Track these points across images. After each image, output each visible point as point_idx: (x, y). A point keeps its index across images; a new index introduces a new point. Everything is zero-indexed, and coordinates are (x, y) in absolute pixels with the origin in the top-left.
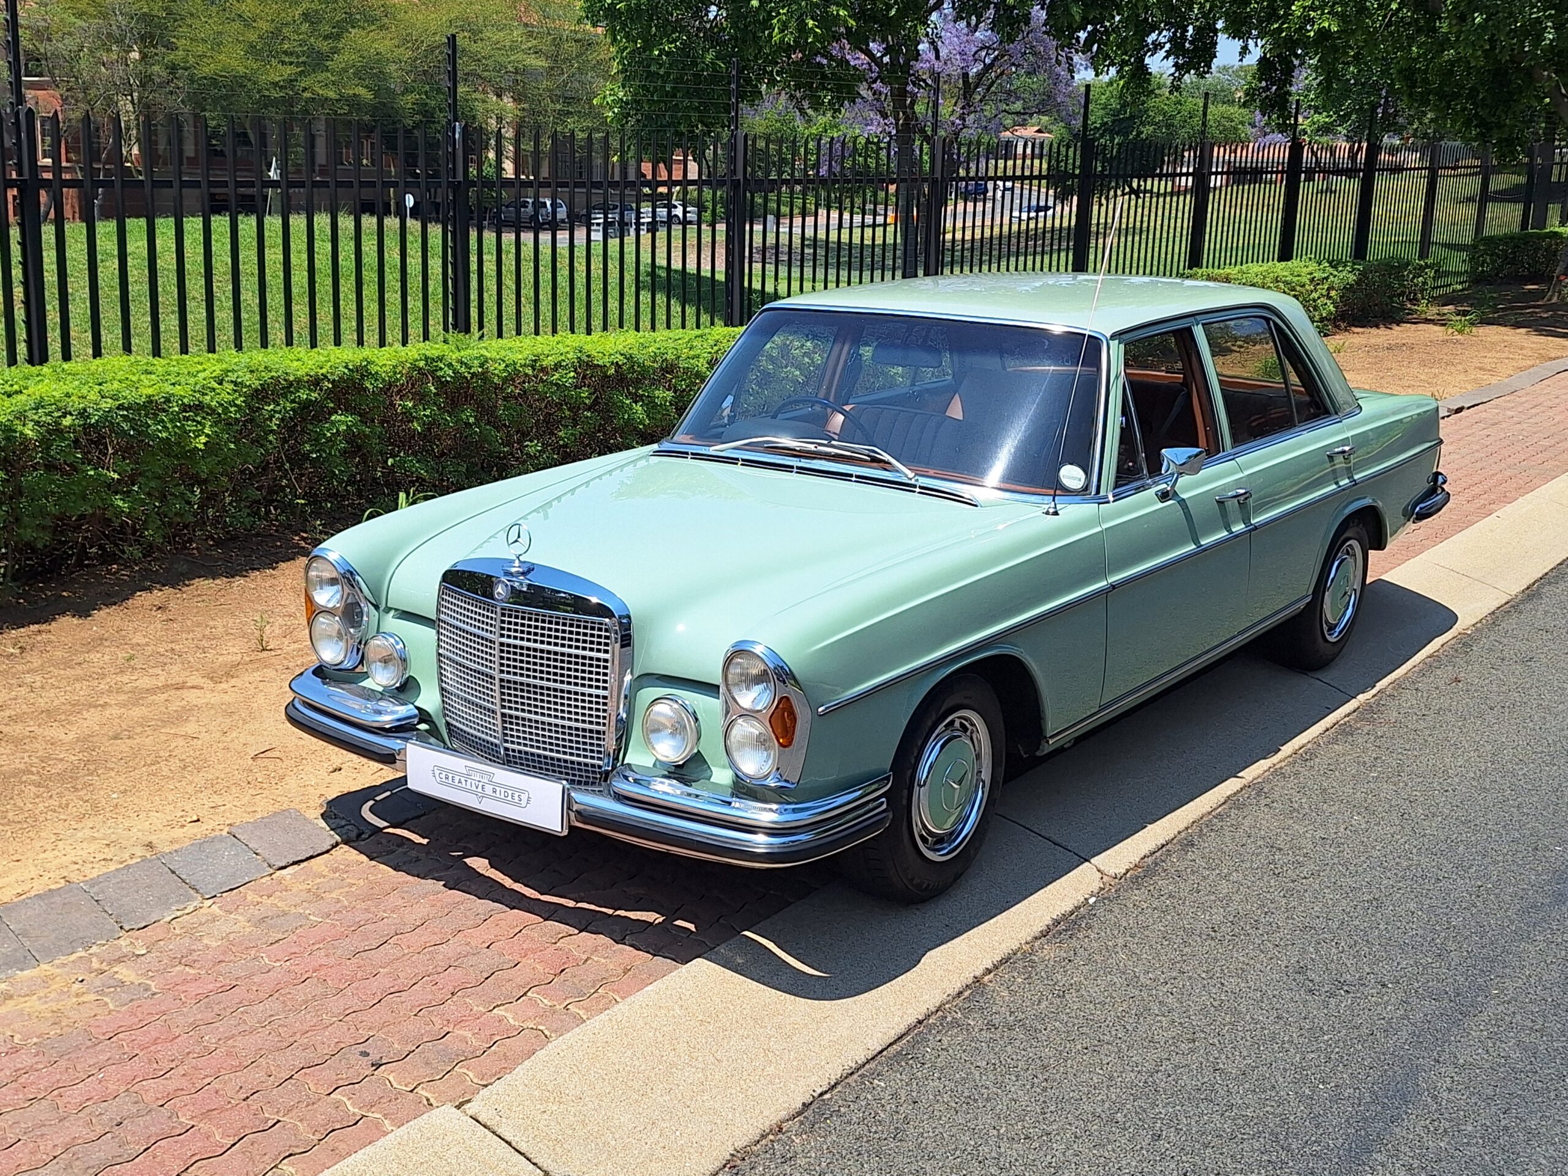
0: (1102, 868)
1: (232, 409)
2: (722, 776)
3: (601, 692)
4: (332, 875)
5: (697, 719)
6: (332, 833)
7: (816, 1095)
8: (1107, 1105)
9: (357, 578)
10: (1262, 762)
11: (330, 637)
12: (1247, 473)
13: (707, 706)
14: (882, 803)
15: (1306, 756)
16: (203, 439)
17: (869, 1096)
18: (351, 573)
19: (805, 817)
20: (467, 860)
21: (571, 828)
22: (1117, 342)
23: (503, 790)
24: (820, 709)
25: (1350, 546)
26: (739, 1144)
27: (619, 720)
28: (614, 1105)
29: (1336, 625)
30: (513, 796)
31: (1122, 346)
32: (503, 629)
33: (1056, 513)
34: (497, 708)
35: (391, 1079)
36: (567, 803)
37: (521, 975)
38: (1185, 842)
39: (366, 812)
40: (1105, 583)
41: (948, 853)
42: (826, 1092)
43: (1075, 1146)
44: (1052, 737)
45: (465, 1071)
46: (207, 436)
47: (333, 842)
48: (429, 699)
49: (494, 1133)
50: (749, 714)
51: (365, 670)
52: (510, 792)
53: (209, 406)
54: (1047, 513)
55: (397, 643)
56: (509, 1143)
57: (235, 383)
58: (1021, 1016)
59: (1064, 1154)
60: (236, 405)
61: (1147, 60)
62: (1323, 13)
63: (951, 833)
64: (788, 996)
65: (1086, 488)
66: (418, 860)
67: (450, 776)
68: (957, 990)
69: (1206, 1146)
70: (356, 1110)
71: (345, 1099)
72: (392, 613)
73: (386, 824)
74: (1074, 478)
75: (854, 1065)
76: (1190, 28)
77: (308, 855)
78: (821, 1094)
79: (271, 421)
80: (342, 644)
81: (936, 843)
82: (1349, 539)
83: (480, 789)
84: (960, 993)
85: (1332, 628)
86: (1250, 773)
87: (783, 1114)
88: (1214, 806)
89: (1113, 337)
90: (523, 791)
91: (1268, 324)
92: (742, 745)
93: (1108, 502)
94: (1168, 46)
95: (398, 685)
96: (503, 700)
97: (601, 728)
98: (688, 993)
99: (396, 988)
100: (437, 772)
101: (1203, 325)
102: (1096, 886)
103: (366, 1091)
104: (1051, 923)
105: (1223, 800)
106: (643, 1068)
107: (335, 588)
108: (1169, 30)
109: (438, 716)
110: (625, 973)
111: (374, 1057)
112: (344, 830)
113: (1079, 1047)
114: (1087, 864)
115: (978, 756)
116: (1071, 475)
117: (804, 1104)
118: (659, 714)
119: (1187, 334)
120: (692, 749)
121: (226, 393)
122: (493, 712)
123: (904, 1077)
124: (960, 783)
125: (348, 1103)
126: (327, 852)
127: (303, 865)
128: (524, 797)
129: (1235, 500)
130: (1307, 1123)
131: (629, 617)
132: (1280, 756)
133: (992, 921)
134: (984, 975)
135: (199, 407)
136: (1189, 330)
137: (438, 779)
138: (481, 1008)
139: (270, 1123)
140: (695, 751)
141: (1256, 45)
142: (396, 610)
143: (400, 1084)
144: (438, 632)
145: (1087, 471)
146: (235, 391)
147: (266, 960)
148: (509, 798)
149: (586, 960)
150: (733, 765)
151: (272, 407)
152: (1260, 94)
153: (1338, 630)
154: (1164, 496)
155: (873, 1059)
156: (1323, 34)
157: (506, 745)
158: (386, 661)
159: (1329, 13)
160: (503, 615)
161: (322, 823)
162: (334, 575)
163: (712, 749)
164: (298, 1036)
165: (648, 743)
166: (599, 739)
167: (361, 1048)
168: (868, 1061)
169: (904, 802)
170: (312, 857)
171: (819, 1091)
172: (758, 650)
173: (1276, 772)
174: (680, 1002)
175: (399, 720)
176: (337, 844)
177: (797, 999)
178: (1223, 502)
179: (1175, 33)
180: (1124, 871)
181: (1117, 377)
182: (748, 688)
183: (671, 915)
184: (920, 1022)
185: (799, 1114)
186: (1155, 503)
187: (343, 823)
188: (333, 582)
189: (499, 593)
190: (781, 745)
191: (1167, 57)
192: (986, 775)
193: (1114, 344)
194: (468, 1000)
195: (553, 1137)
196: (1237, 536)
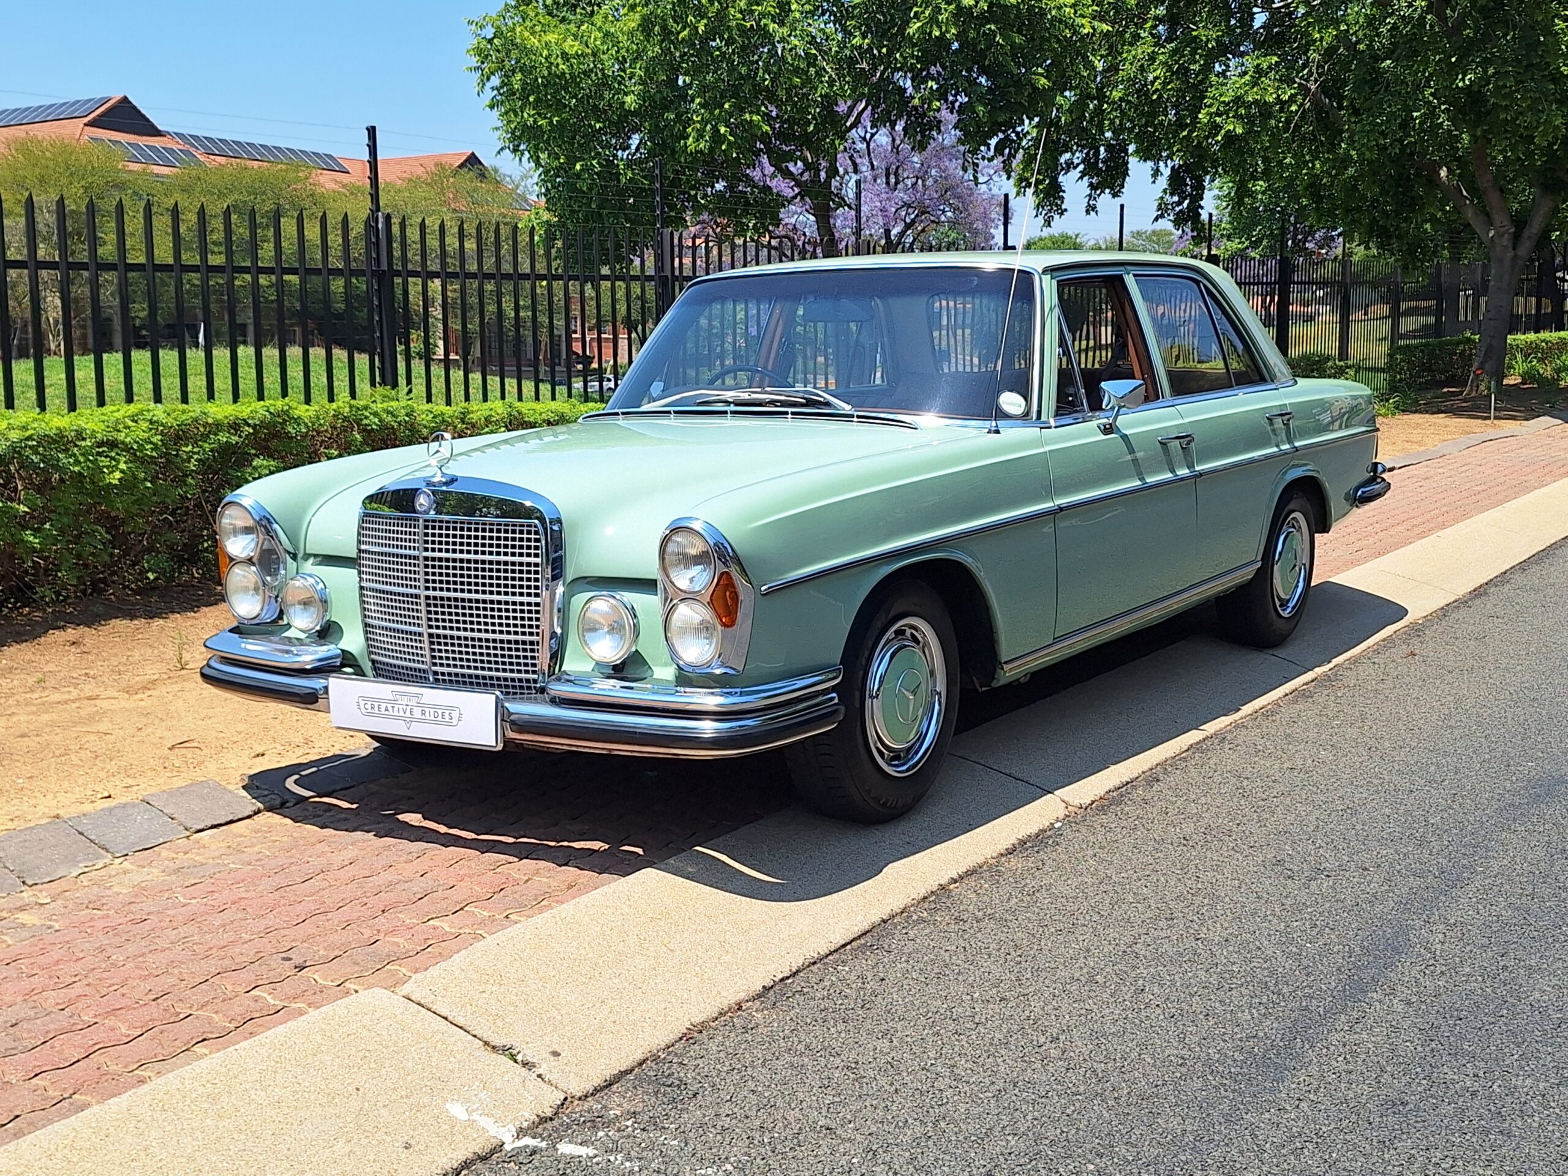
0: (1066, 799)
1: (148, 447)
2: (665, 672)
3: (533, 600)
4: (253, 834)
5: (635, 616)
6: (254, 801)
7: (776, 979)
8: (1085, 970)
9: (275, 526)
10: (1223, 718)
11: (246, 589)
12: (1187, 420)
13: (647, 604)
14: (832, 699)
15: (1267, 713)
16: (118, 475)
17: (834, 979)
18: (268, 519)
19: (753, 701)
20: (400, 817)
21: (507, 742)
22: (1049, 277)
23: (432, 711)
24: (763, 588)
25: (1293, 519)
26: (697, 1020)
27: (553, 635)
28: (559, 986)
29: (1288, 601)
30: (443, 715)
31: (1054, 282)
32: (426, 542)
33: (997, 432)
34: (424, 630)
35: (316, 977)
36: (503, 716)
37: (458, 895)
38: (1151, 778)
39: (290, 783)
40: (1052, 504)
41: (908, 770)
42: (788, 978)
43: (1054, 1003)
44: (1006, 663)
45: (398, 968)
46: (122, 471)
47: (255, 808)
48: (353, 641)
49: (429, 1010)
50: (689, 597)
51: (285, 622)
52: (440, 712)
53: (123, 443)
54: (989, 432)
55: (318, 583)
56: (446, 1019)
57: (151, 422)
58: (989, 911)
59: (1043, 1009)
60: (151, 443)
61: (1061, 179)
62: (1228, 117)
63: (909, 749)
64: (744, 898)
65: (1026, 415)
66: (346, 819)
67: (376, 704)
68: (921, 895)
69: (1191, 995)
70: (277, 1002)
71: (265, 995)
72: (311, 560)
73: (312, 794)
74: (1014, 404)
75: (816, 956)
76: (1102, 149)
77: (228, 819)
78: (782, 980)
79: (189, 462)
80: (259, 598)
81: (893, 759)
82: (1293, 511)
83: (408, 714)
84: (925, 898)
85: (1284, 604)
86: (1211, 727)
87: (742, 996)
88: (1178, 752)
89: (1045, 271)
90: (453, 708)
91: (1199, 287)
92: (683, 631)
93: (1050, 428)
94: (1081, 167)
95: (318, 628)
96: (430, 619)
97: (534, 638)
98: (636, 896)
99: (322, 910)
100: (362, 703)
101: (1135, 275)
102: (1061, 813)
103: (288, 987)
104: (1016, 842)
105: (1186, 748)
106: (590, 955)
107: (251, 536)
108: (1081, 151)
109: (362, 655)
110: (569, 888)
111: (298, 960)
112: (267, 799)
113: (1053, 930)
114: (1050, 795)
115: (932, 673)
116: (1011, 402)
117: (764, 987)
118: (595, 611)
119: (1117, 283)
120: (630, 647)
121: (140, 432)
122: (420, 634)
123: (869, 962)
124: (914, 693)
125: (269, 998)
126: (249, 817)
127: (222, 828)
128: (455, 715)
129: (1177, 442)
130: (1297, 973)
131: (559, 521)
132: (1240, 714)
133: (955, 840)
134: (950, 884)
135: (113, 444)
136: (1120, 279)
137: (364, 711)
138: (414, 921)
139: (182, 1016)
140: (634, 649)
141: (1167, 166)
142: (316, 556)
143: (325, 980)
144: (359, 573)
145: (1026, 397)
146: (151, 429)
147: (181, 899)
148: (440, 718)
149: (527, 881)
150: (674, 654)
151: (190, 448)
152: (1173, 209)
153: (1291, 605)
154: (1108, 429)
155: (836, 951)
156: (1230, 137)
157: (434, 668)
158: (306, 603)
159: (1233, 117)
160: (426, 527)
161: (244, 793)
162: (250, 523)
163: (651, 646)
164: (215, 950)
165: (584, 642)
166: (532, 651)
167: (283, 955)
168: (831, 953)
169: (857, 705)
170: (231, 822)
171: (780, 976)
172: (697, 526)
173: (1237, 726)
174: (628, 903)
175: (320, 660)
176: (259, 811)
177: (754, 901)
178: (1165, 444)
179: (1087, 154)
180: (1089, 802)
181: (1051, 310)
182: (687, 567)
183: (616, 842)
184: (884, 921)
185: (759, 996)
186: (1096, 435)
187: (266, 793)
188: (247, 530)
189: (421, 505)
190: (724, 625)
191: (1081, 178)
192: (941, 686)
193: (1046, 278)
194: (400, 915)
195: (494, 1012)
196: (1182, 479)
